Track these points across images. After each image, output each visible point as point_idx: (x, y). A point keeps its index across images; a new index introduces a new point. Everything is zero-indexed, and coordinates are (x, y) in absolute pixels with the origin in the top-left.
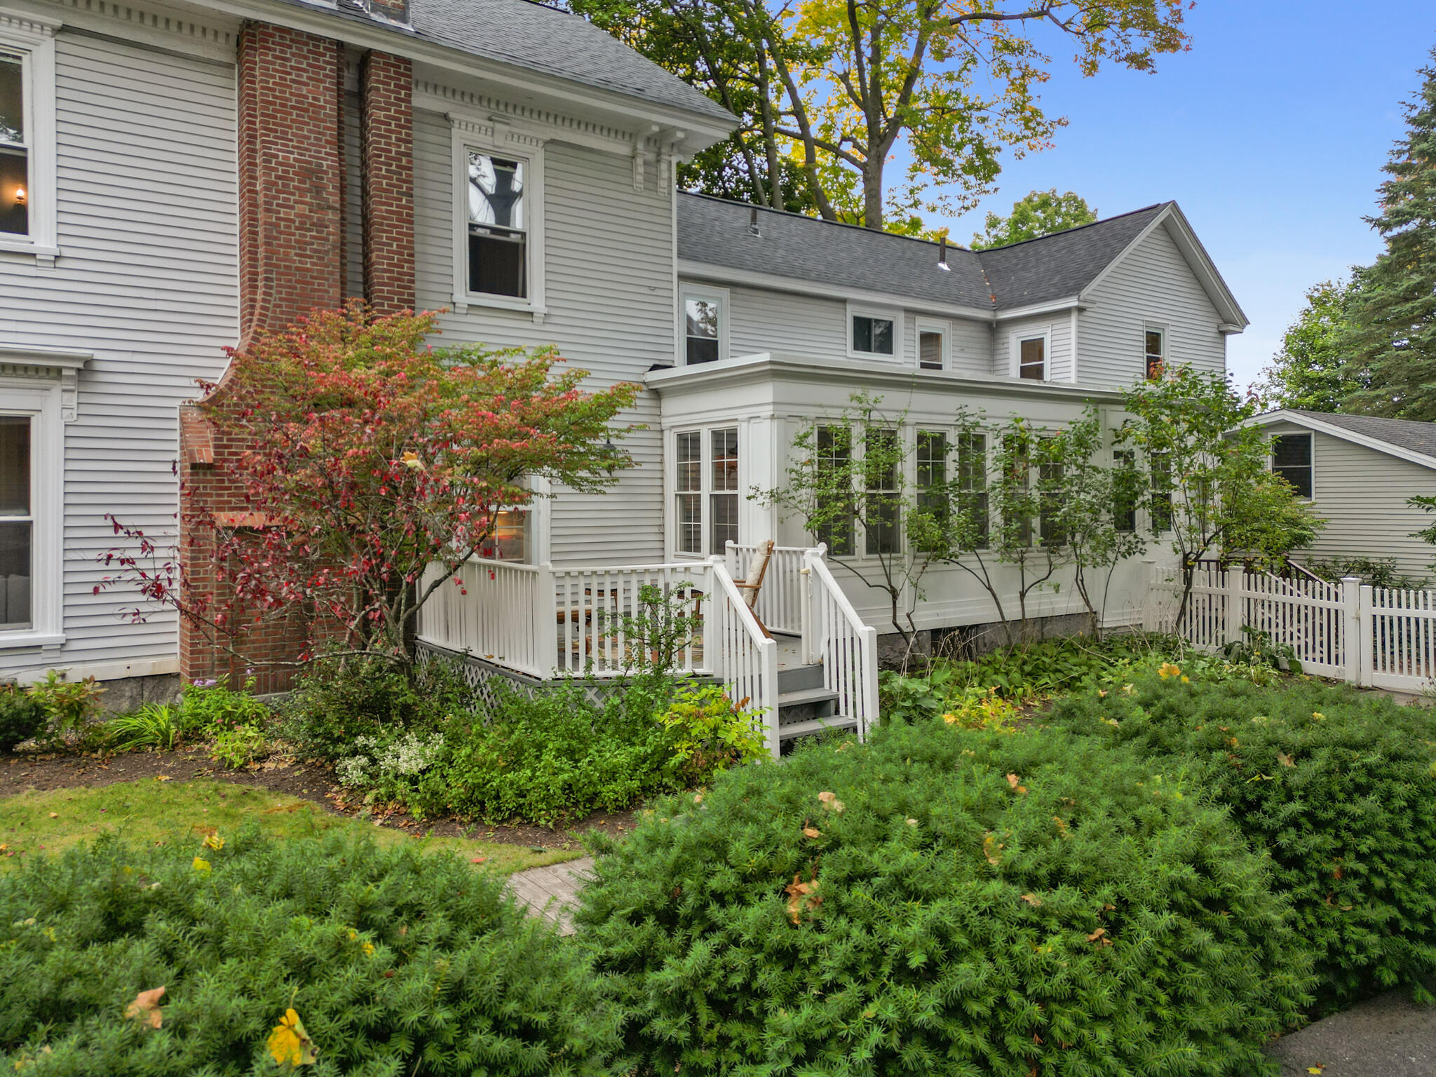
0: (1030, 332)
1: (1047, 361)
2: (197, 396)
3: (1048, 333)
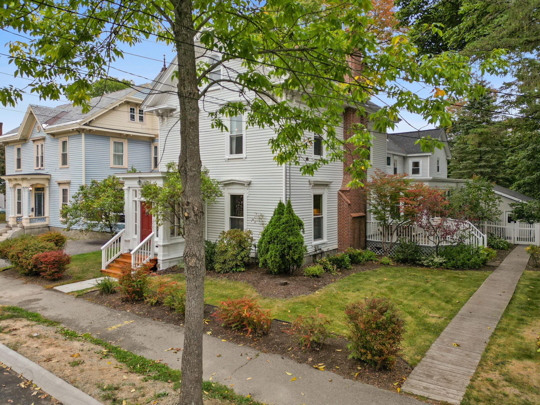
0: (416, 160)
1: (421, 167)
2: (340, 188)
3: (421, 161)
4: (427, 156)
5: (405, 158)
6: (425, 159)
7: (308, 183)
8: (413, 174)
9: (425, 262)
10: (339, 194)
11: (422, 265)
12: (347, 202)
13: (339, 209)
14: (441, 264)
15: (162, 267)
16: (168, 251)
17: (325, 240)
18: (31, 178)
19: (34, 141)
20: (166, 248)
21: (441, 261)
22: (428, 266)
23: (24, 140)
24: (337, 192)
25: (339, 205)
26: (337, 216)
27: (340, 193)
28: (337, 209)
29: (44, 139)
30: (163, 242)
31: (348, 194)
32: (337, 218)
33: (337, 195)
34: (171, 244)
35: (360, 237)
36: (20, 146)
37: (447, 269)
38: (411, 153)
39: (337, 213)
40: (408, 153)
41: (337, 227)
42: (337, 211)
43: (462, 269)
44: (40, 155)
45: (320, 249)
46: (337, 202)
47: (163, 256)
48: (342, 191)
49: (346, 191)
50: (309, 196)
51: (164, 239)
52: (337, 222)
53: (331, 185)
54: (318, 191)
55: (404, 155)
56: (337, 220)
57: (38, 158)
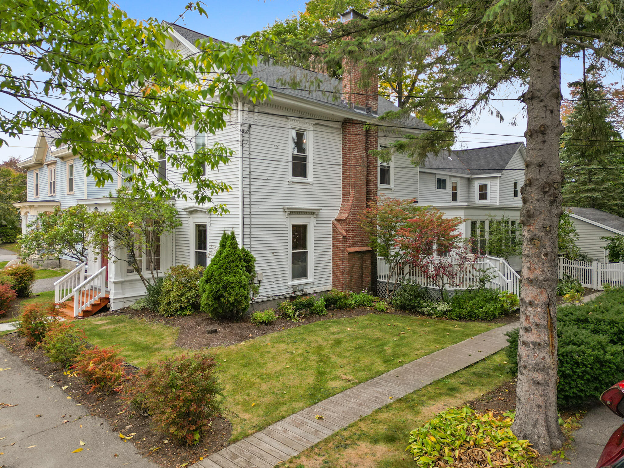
0: (483, 182)
1: (489, 192)
2: (336, 217)
3: (489, 183)
4: (496, 177)
5: (470, 181)
6: (493, 181)
7: (282, 210)
8: (479, 199)
9: (426, 309)
10: (333, 224)
11: (423, 314)
12: (341, 234)
13: (334, 242)
14: (445, 313)
15: (113, 307)
16: (122, 289)
17: (310, 279)
18: (39, 206)
19: (48, 165)
20: (120, 285)
21: (445, 309)
22: (429, 315)
23: (39, 164)
24: (331, 222)
25: (334, 237)
26: (331, 250)
27: (336, 222)
28: (331, 242)
29: (55, 163)
30: (115, 278)
31: (344, 224)
32: (331, 253)
33: (331, 225)
34: (124, 281)
35: (362, 277)
36: (37, 171)
37: (452, 319)
38: (477, 174)
39: (331, 247)
40: (473, 174)
41: (331, 264)
42: (331, 244)
43: (471, 320)
44: (52, 182)
45: (302, 290)
46: (331, 233)
47: (115, 294)
48: (338, 221)
49: (342, 220)
50: (284, 226)
51: (116, 275)
52: (331, 258)
53: (320, 214)
54: (299, 221)
55: (469, 176)
56: (331, 256)
57: (51, 183)
